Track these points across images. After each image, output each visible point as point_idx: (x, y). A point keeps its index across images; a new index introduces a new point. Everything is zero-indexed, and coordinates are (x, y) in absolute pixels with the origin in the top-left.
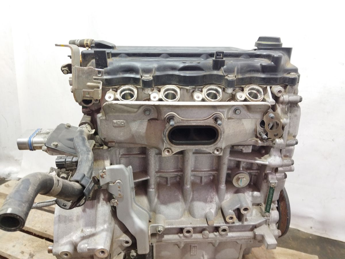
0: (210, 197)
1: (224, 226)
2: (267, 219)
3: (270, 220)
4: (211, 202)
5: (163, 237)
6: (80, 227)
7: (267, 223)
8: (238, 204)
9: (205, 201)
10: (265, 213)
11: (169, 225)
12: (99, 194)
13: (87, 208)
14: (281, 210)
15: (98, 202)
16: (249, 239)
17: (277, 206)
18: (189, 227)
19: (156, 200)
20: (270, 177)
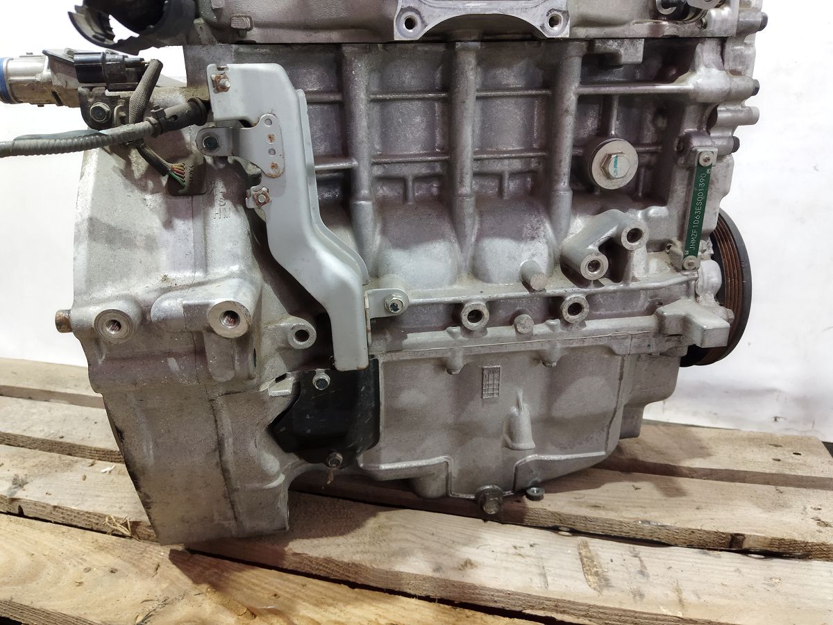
0: (528, 225)
1: (575, 292)
2: (692, 280)
3: (700, 283)
4: (533, 238)
5: (406, 338)
6: (157, 269)
7: (691, 290)
8: (612, 228)
9: (518, 236)
10: (685, 256)
11: (419, 298)
12: (212, 183)
13: (178, 217)
14: (725, 262)
15: (211, 203)
16: (644, 334)
17: (712, 252)
18: (478, 299)
19: (378, 239)
20: (696, 143)
